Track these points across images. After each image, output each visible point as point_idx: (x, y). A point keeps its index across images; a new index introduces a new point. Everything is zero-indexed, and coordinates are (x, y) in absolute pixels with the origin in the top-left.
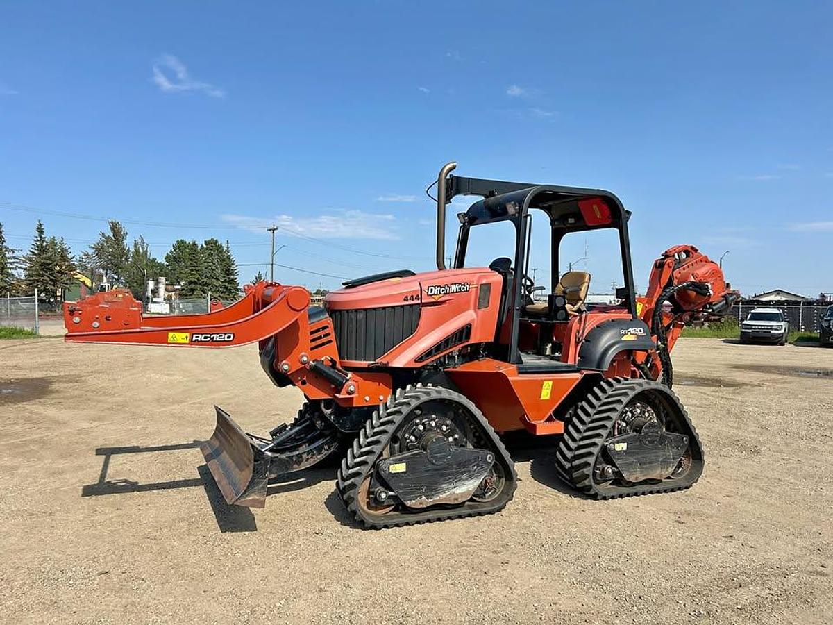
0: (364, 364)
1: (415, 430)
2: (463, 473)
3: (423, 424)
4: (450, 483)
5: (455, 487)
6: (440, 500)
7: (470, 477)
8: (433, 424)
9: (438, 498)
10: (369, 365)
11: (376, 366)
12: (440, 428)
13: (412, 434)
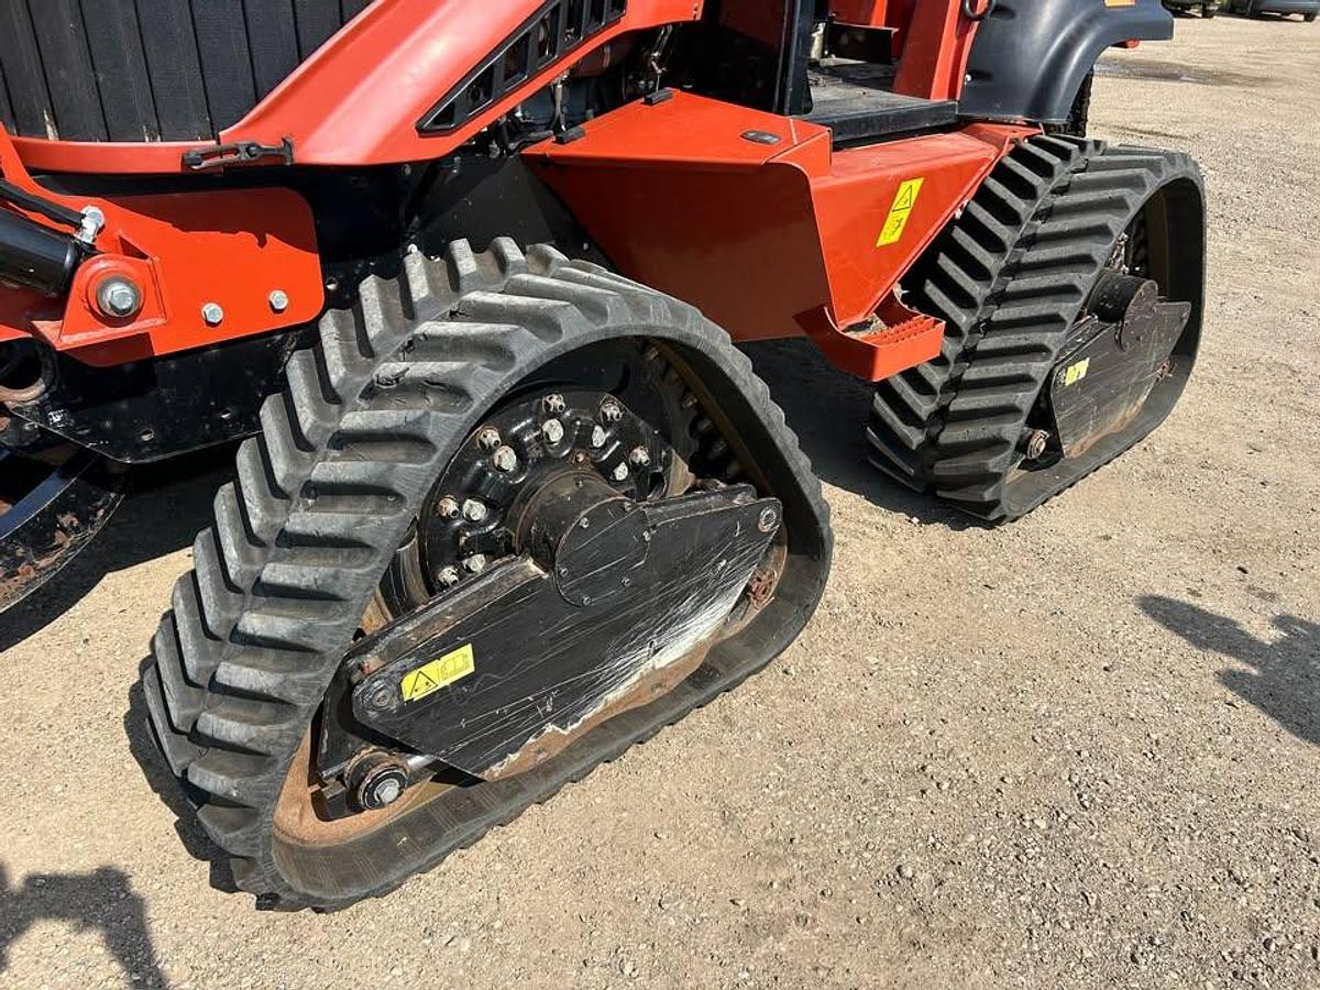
0: (158, 153)
1: (482, 473)
2: (682, 597)
3: (516, 443)
4: (641, 644)
5: (656, 652)
6: (608, 709)
7: (706, 599)
8: (554, 429)
9: (600, 708)
10: (186, 163)
11: (228, 167)
12: (584, 441)
13: (472, 492)
